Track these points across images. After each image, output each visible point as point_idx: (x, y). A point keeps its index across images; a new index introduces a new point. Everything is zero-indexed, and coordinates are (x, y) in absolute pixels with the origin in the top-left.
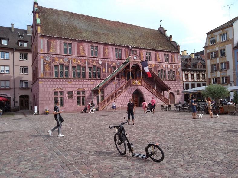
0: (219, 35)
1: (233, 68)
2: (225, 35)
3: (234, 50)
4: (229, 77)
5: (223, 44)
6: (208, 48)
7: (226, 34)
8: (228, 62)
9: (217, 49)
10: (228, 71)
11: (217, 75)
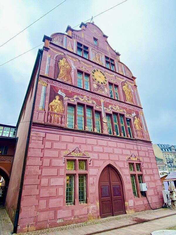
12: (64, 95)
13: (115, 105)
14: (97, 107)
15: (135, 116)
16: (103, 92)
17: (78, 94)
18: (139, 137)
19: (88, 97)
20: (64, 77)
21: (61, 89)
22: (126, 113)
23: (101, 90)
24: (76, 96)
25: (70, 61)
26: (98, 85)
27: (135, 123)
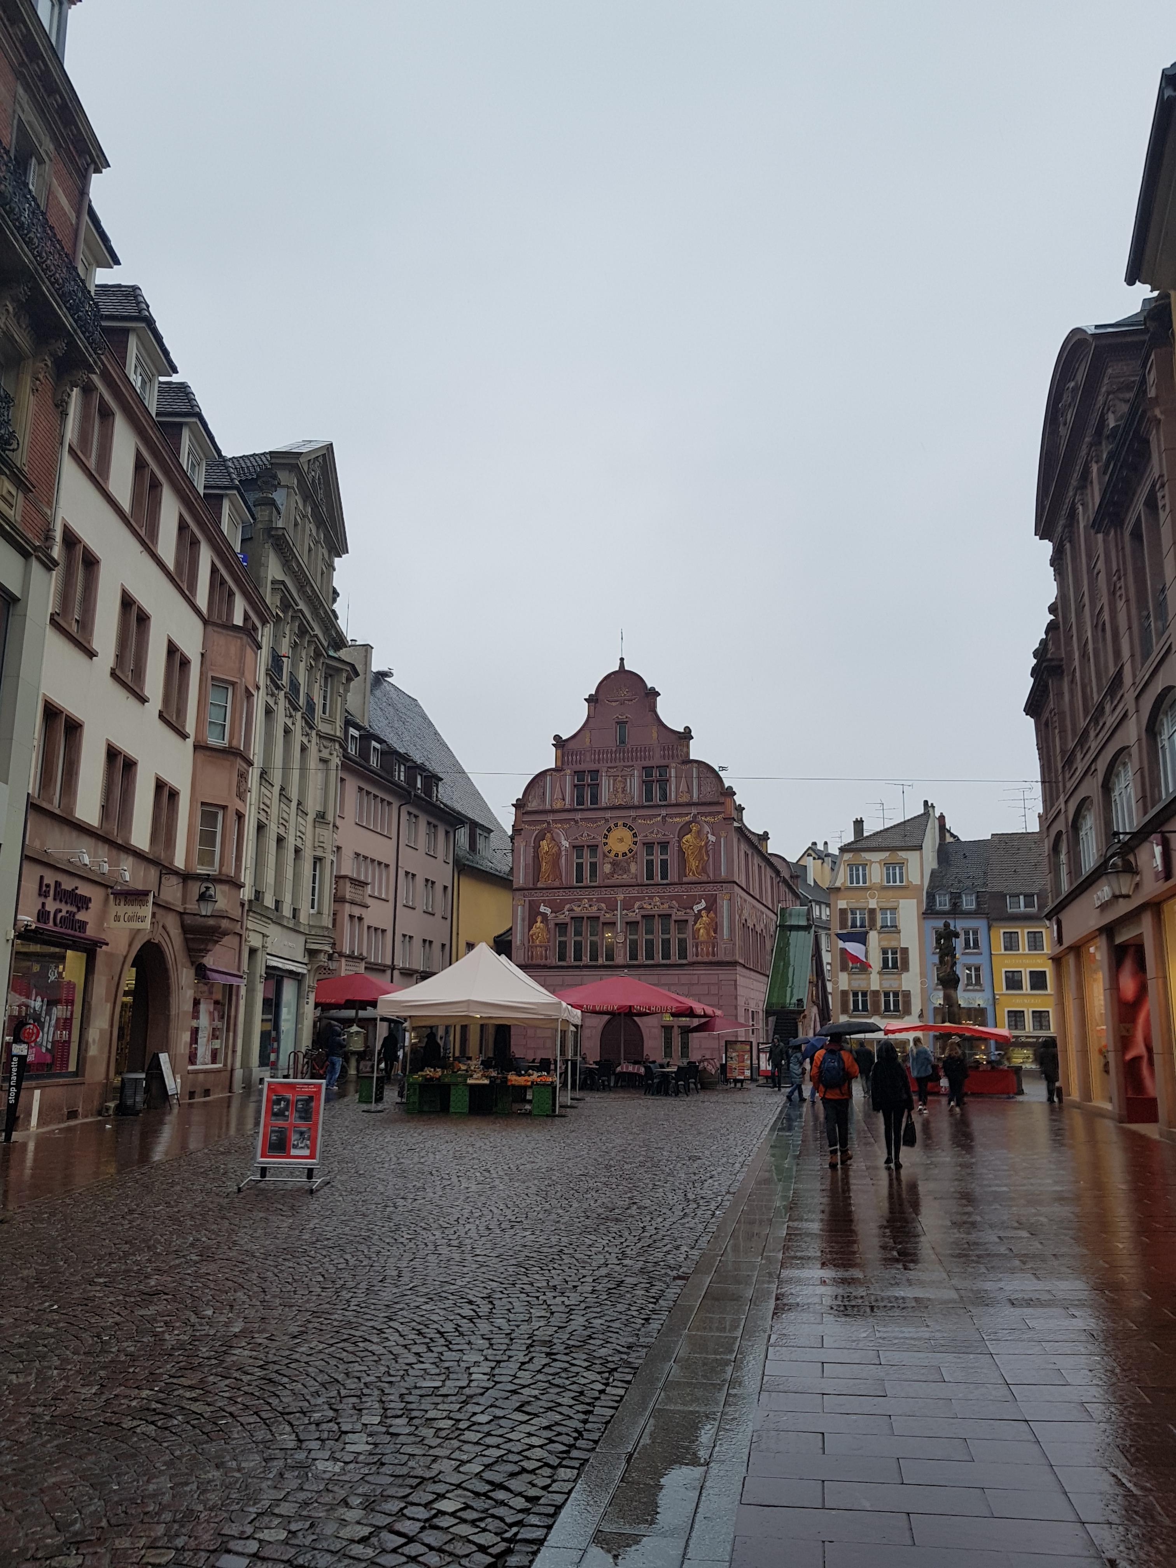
0: (879, 862)
1: (918, 970)
2: (897, 868)
3: (924, 918)
4: (907, 995)
5: (890, 893)
6: (841, 895)
7: (901, 869)
8: (905, 951)
9: (873, 904)
10: (905, 976)
11: (869, 984)
12: (548, 911)
13: (651, 898)
14: (608, 915)
15: (704, 909)
16: (625, 876)
17: (572, 901)
18: (700, 957)
19: (590, 900)
20: (548, 876)
21: (544, 901)
22: (675, 910)
23: (620, 872)
24: (567, 906)
25: (558, 834)
26: (614, 864)
27: (698, 926)
